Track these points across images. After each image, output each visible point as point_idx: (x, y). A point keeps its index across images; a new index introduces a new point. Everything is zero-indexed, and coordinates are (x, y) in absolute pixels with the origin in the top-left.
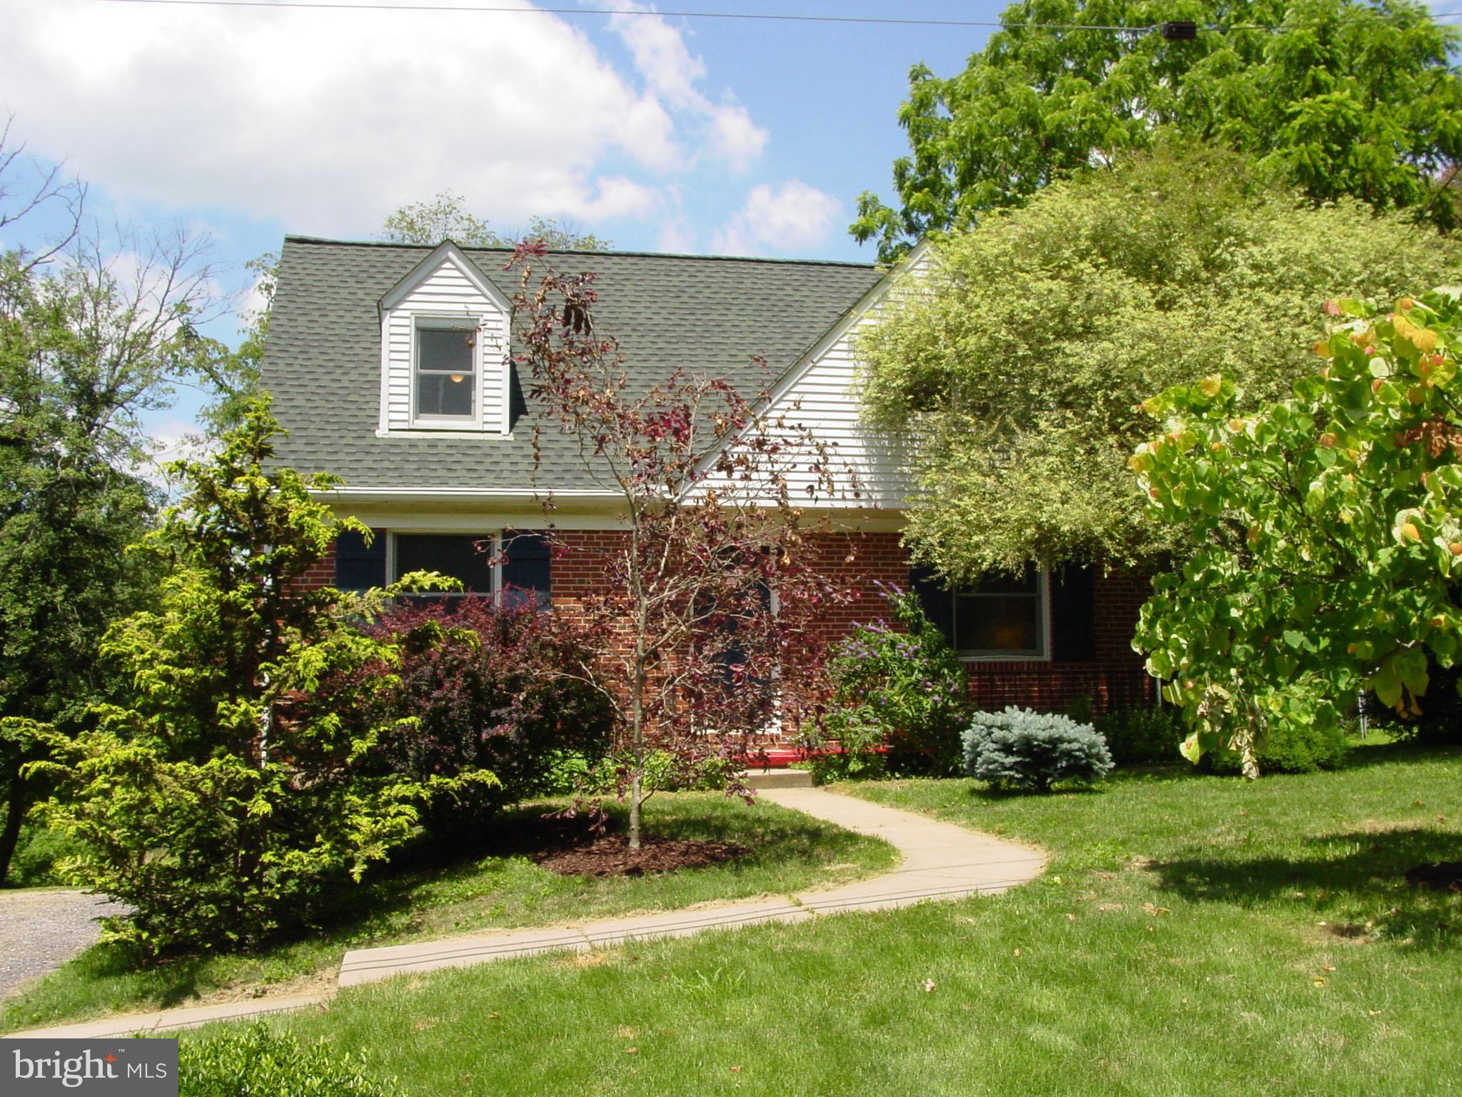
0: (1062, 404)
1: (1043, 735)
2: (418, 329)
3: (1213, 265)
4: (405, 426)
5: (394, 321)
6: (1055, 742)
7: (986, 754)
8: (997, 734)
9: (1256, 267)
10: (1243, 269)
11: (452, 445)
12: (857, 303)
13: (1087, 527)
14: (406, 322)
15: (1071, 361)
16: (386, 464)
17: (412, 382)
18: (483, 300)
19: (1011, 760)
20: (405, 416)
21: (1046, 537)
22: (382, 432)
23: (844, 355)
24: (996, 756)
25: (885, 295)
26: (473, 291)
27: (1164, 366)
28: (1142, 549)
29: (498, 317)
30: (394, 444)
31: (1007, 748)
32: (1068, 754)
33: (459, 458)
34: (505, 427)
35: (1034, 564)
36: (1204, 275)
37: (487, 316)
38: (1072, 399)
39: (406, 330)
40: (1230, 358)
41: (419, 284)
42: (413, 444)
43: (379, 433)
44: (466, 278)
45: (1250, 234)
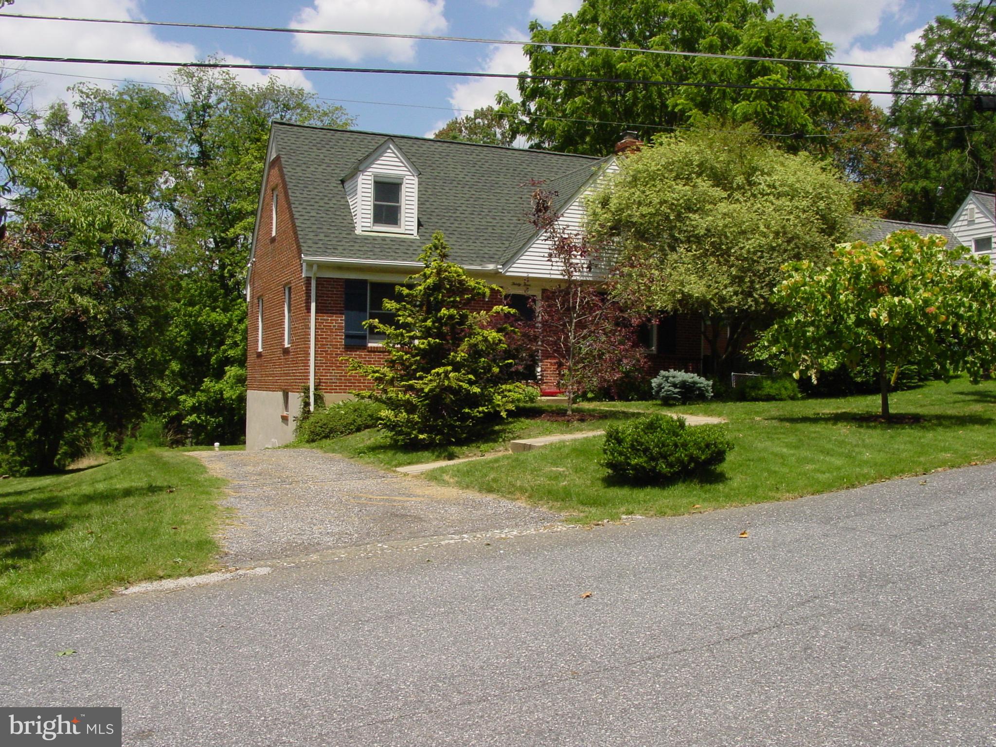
0: (688, 241)
1: (690, 380)
2: (376, 183)
3: (751, 184)
4: (369, 229)
5: (364, 177)
6: (695, 383)
7: (666, 388)
8: (671, 379)
9: (769, 186)
10: (763, 186)
11: (393, 240)
12: (584, 184)
13: (704, 296)
14: (369, 178)
15: (693, 223)
16: (366, 248)
17: (372, 208)
18: (405, 169)
19: (677, 390)
20: (369, 225)
21: (686, 298)
22: (358, 231)
23: (576, 208)
24: (671, 388)
25: (595, 180)
26: (401, 164)
27: (735, 229)
28: (726, 305)
29: (412, 178)
30: (366, 238)
31: (675, 385)
32: (699, 388)
33: (397, 247)
34: (415, 232)
35: (678, 310)
36: (747, 187)
37: (407, 177)
38: (693, 239)
39: (370, 182)
40: (762, 228)
41: (377, 159)
42: (374, 238)
43: (357, 232)
44: (398, 157)
45: (766, 171)
